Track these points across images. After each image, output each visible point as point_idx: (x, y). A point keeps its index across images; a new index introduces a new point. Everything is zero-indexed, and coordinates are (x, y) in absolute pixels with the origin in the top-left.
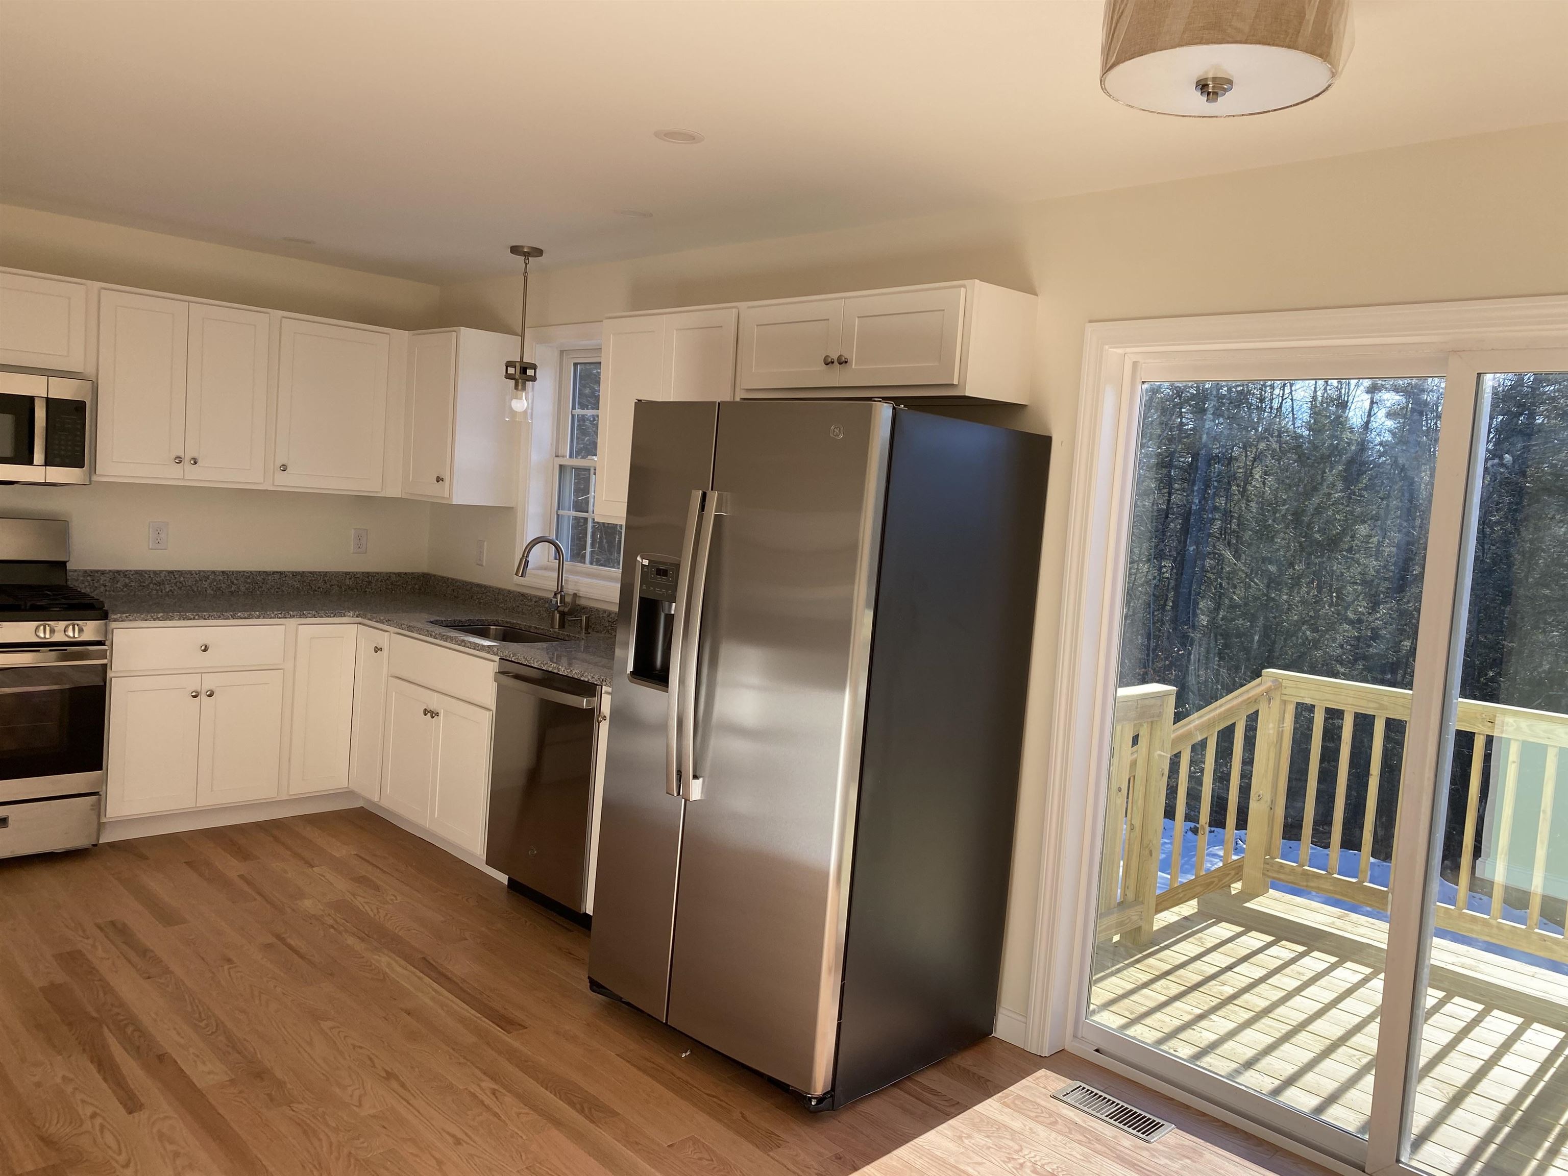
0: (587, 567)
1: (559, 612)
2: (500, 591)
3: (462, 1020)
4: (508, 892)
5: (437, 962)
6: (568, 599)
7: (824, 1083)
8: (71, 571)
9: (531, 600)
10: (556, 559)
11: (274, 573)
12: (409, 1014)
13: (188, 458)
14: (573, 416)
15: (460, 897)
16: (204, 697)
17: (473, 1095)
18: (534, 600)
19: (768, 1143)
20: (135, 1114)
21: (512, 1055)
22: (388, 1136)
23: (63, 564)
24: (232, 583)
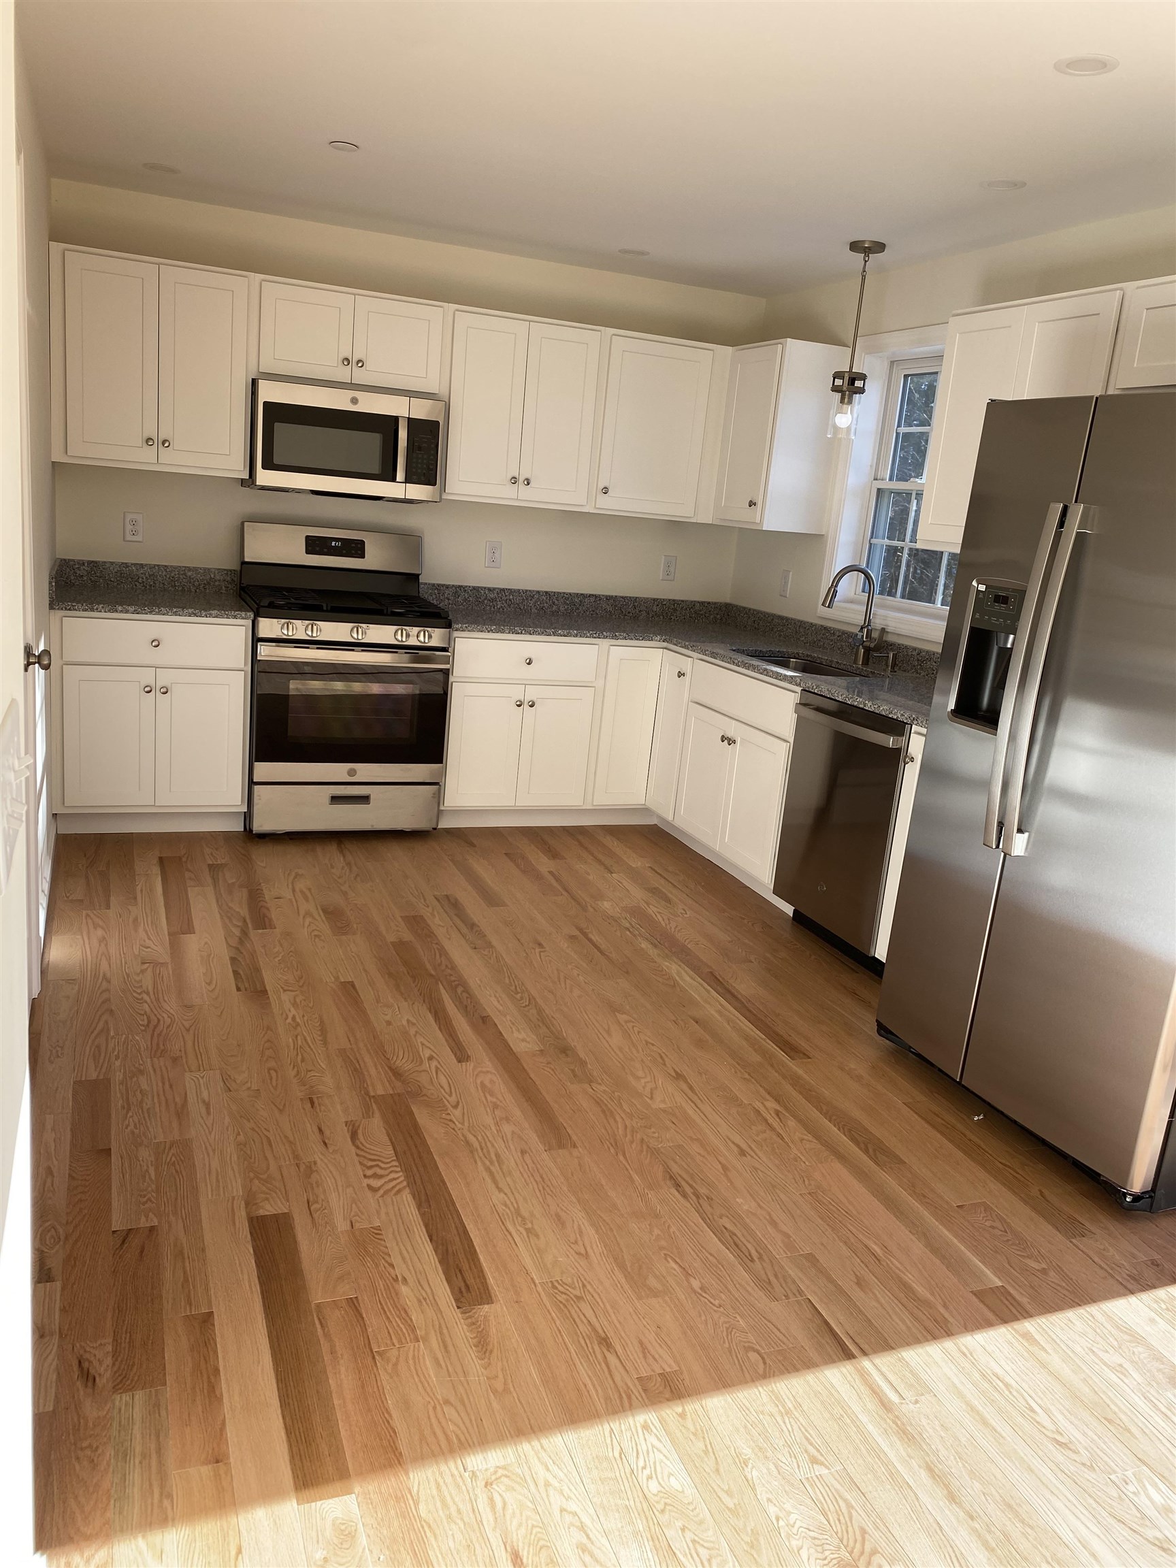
0: (898, 600)
1: (864, 648)
2: (802, 624)
3: (747, 1038)
4: (793, 924)
5: (723, 979)
6: (875, 635)
7: (1144, 1183)
8: (422, 583)
9: (834, 634)
10: (863, 591)
11: (591, 596)
12: (697, 1022)
13: (521, 479)
14: (898, 434)
15: (746, 921)
16: (526, 706)
17: (758, 1112)
18: (837, 634)
19: (1072, 1229)
20: (464, 1064)
21: (796, 1081)
22: (677, 1132)
23: (416, 577)
24: (554, 603)
